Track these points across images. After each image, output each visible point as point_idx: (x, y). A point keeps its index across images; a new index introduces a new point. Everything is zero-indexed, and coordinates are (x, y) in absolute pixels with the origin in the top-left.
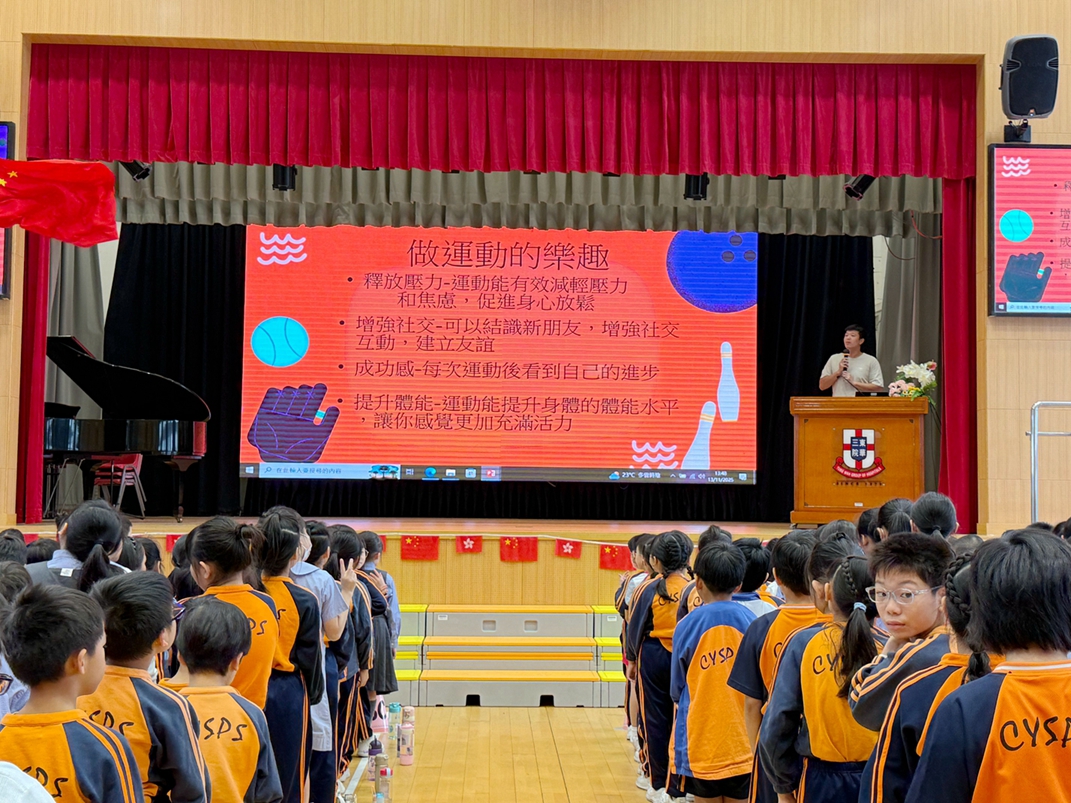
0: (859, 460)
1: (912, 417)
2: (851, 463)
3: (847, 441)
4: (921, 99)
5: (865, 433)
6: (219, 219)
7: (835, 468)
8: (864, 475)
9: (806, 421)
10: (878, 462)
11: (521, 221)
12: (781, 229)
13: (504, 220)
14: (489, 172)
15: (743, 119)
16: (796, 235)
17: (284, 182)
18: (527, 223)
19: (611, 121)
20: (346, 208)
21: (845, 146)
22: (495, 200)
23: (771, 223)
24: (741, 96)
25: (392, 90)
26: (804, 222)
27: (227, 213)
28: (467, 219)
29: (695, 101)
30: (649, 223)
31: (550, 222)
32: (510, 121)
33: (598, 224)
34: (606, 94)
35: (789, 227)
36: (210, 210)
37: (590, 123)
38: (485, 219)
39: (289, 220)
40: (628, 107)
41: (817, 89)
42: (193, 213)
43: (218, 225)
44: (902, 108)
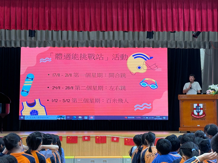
0: (198, 113)
1: (213, 100)
2: (196, 114)
3: (195, 107)
4: (214, 10)
5: (200, 105)
6: (13, 45)
7: (191, 115)
8: (200, 117)
9: (183, 101)
10: (204, 113)
11: (100, 45)
12: (174, 47)
13: (95, 45)
14: (91, 31)
15: (163, 15)
16: (178, 48)
17: (32, 35)
18: (102, 46)
19: (125, 17)
20: (50, 42)
21: (192, 23)
22: (92, 39)
23: (171, 45)
24: (163, 9)
25: (63, 9)
26: (181, 45)
27: (15, 44)
28: (84, 45)
29: (150, 10)
30: (136, 45)
31: (108, 45)
32: (97, 17)
33: (122, 46)
34: (124, 9)
35: (176, 46)
36: (11, 43)
37: (120, 17)
38: (89, 45)
39: (33, 45)
40: (131, 12)
41: (184, 7)
42: (6, 44)
43: (13, 47)
44: (208, 13)
